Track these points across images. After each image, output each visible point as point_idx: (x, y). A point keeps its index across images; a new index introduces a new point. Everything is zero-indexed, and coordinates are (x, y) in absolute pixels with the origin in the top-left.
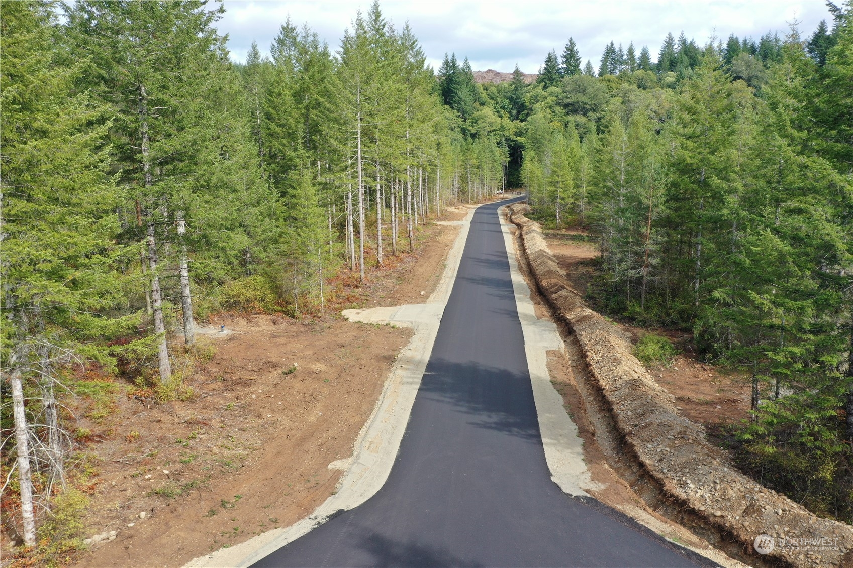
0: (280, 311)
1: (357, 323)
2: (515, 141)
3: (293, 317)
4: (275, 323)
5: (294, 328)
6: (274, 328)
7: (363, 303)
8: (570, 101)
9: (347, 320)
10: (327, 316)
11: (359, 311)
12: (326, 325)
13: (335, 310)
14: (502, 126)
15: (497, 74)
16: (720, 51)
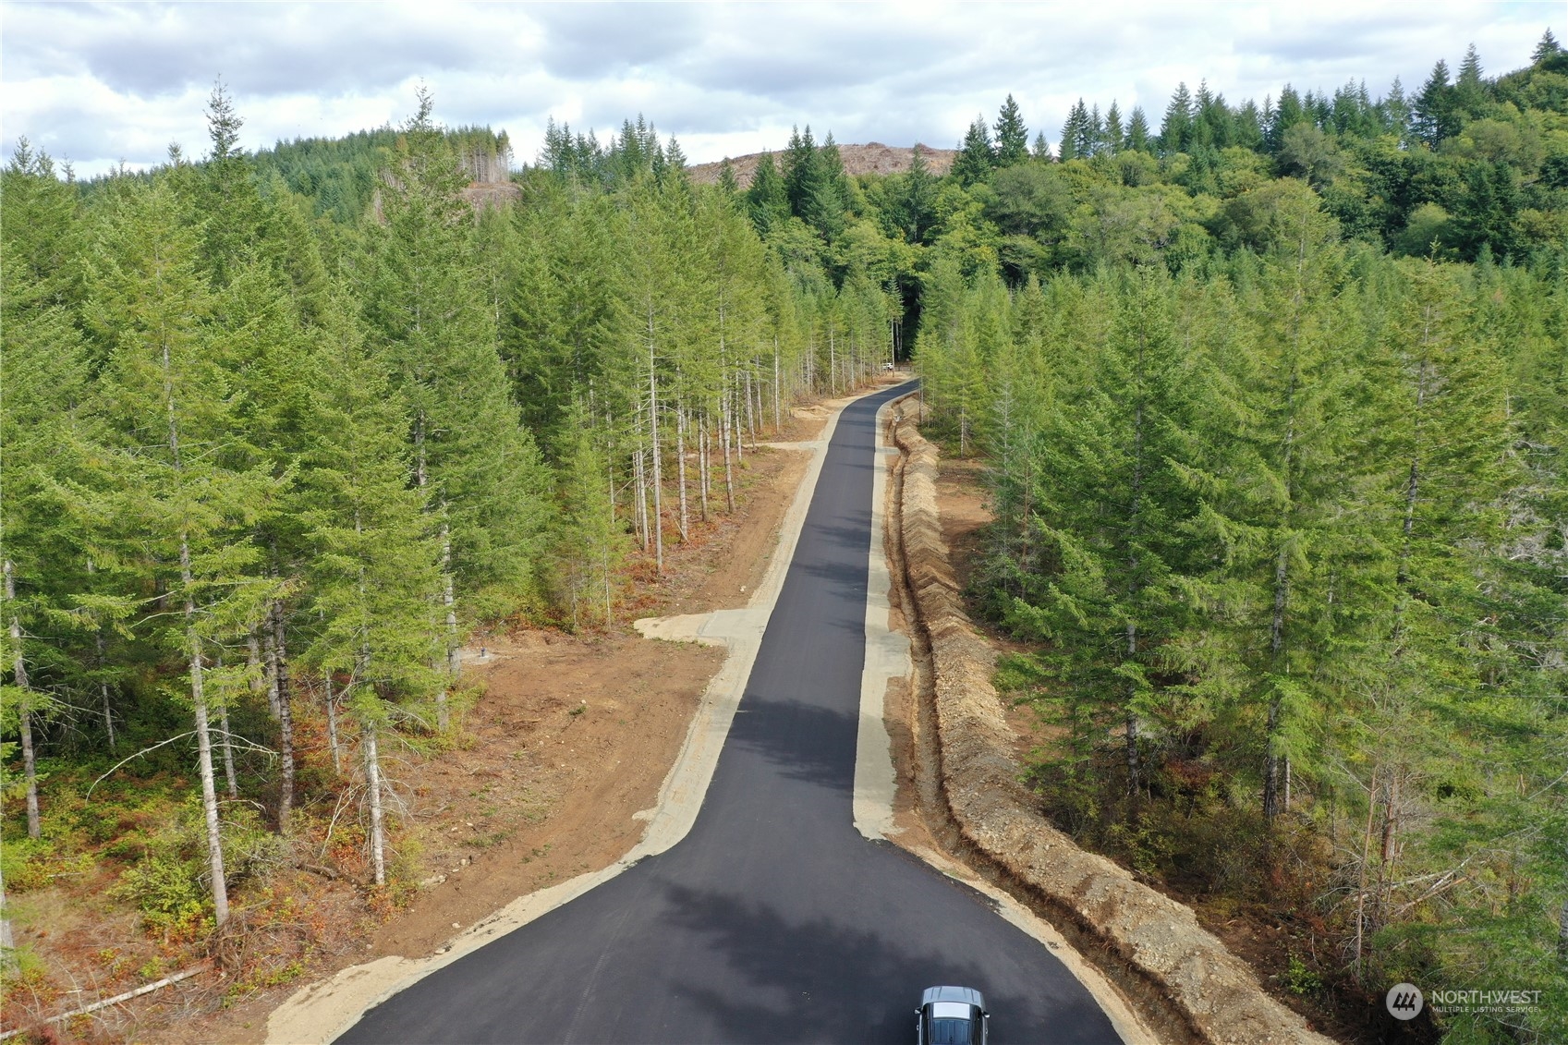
0: (554, 625)
1: (654, 640)
2: (916, 278)
3: (570, 633)
4: (548, 642)
5: (573, 650)
6: (547, 649)
7: (661, 608)
8: (1006, 211)
9: (641, 635)
10: (616, 632)
11: (656, 621)
12: (616, 644)
13: (625, 619)
14: (893, 254)
15: (886, 152)
16: (1268, 114)
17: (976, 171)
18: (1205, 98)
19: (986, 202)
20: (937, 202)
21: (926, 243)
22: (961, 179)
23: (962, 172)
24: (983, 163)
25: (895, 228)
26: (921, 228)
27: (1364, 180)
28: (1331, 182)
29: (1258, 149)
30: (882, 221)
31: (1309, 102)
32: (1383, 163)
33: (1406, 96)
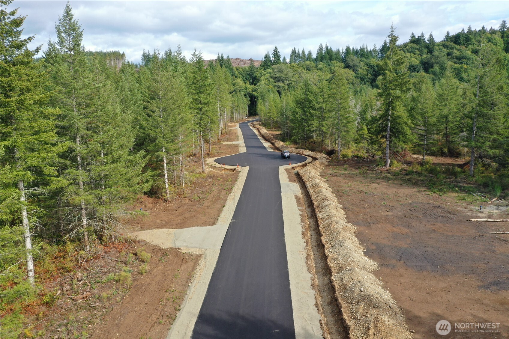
1: (225, 144)
2: (252, 94)
8: (276, 76)
12: (219, 144)
14: (246, 87)
15: (242, 60)
16: (343, 52)
17: (267, 66)
18: (327, 48)
19: (270, 74)
20: (257, 74)
21: (255, 85)
22: (263, 68)
23: (263, 66)
24: (269, 64)
25: (246, 81)
26: (253, 81)
27: (367, 70)
28: (358, 70)
29: (340, 61)
30: (243, 79)
31: (353, 50)
32: (371, 66)
33: (377, 48)
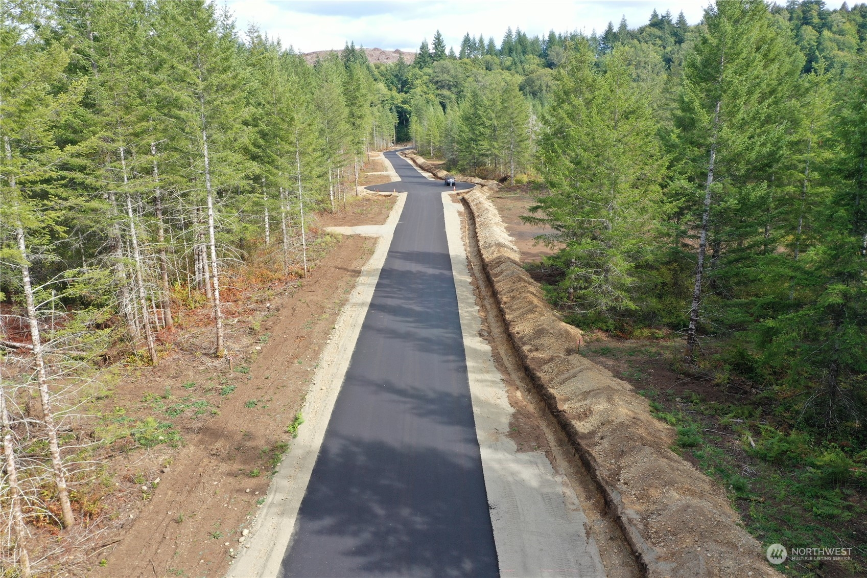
2: (402, 107)
8: (439, 79)
14: (392, 97)
15: (383, 53)
16: (544, 41)
17: (425, 62)
18: (519, 34)
19: (430, 76)
20: (409, 75)
21: (406, 93)
22: (418, 65)
23: (419, 62)
24: (428, 59)
25: (392, 86)
26: (403, 86)
29: (540, 56)
30: (386, 83)
31: (560, 37)
33: (597, 36)
